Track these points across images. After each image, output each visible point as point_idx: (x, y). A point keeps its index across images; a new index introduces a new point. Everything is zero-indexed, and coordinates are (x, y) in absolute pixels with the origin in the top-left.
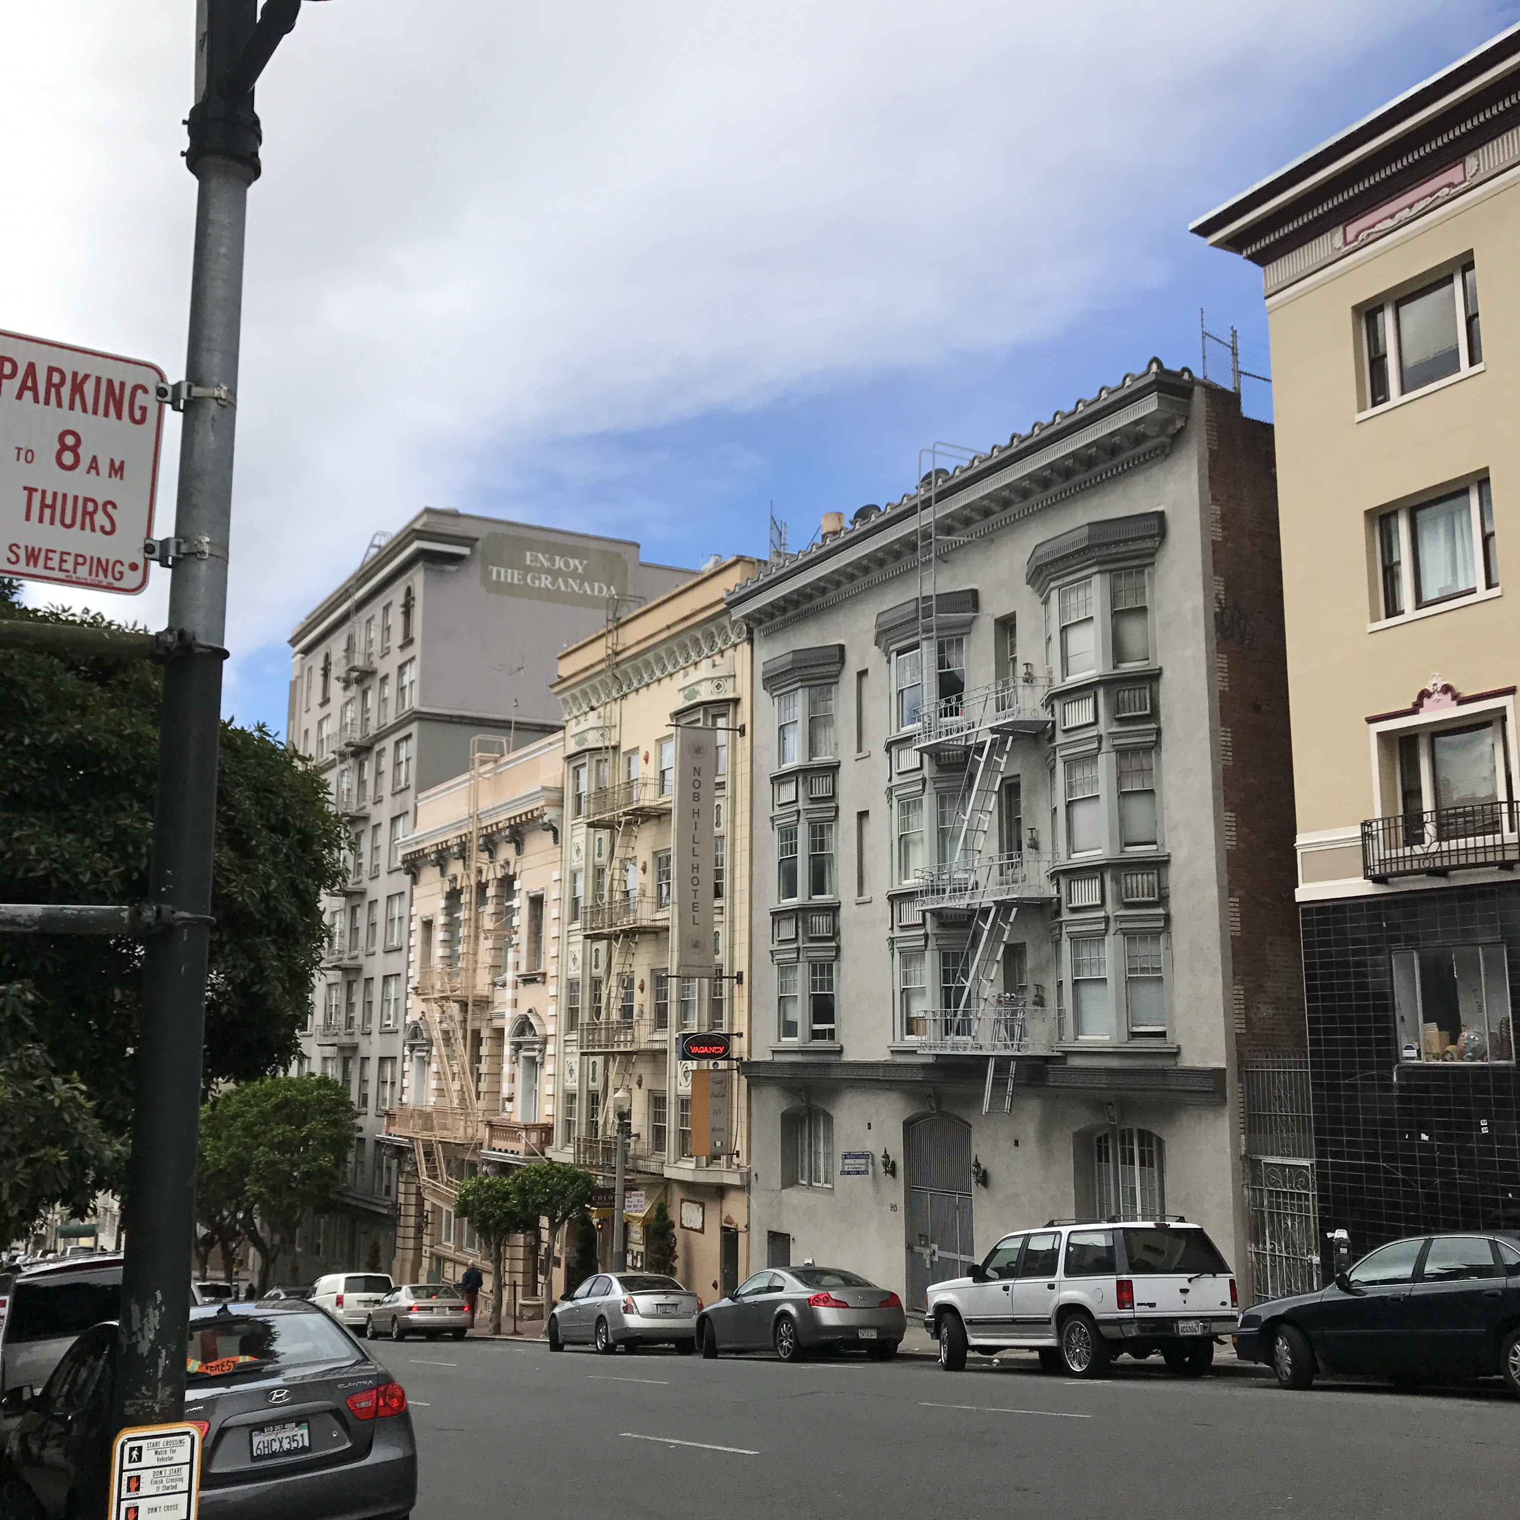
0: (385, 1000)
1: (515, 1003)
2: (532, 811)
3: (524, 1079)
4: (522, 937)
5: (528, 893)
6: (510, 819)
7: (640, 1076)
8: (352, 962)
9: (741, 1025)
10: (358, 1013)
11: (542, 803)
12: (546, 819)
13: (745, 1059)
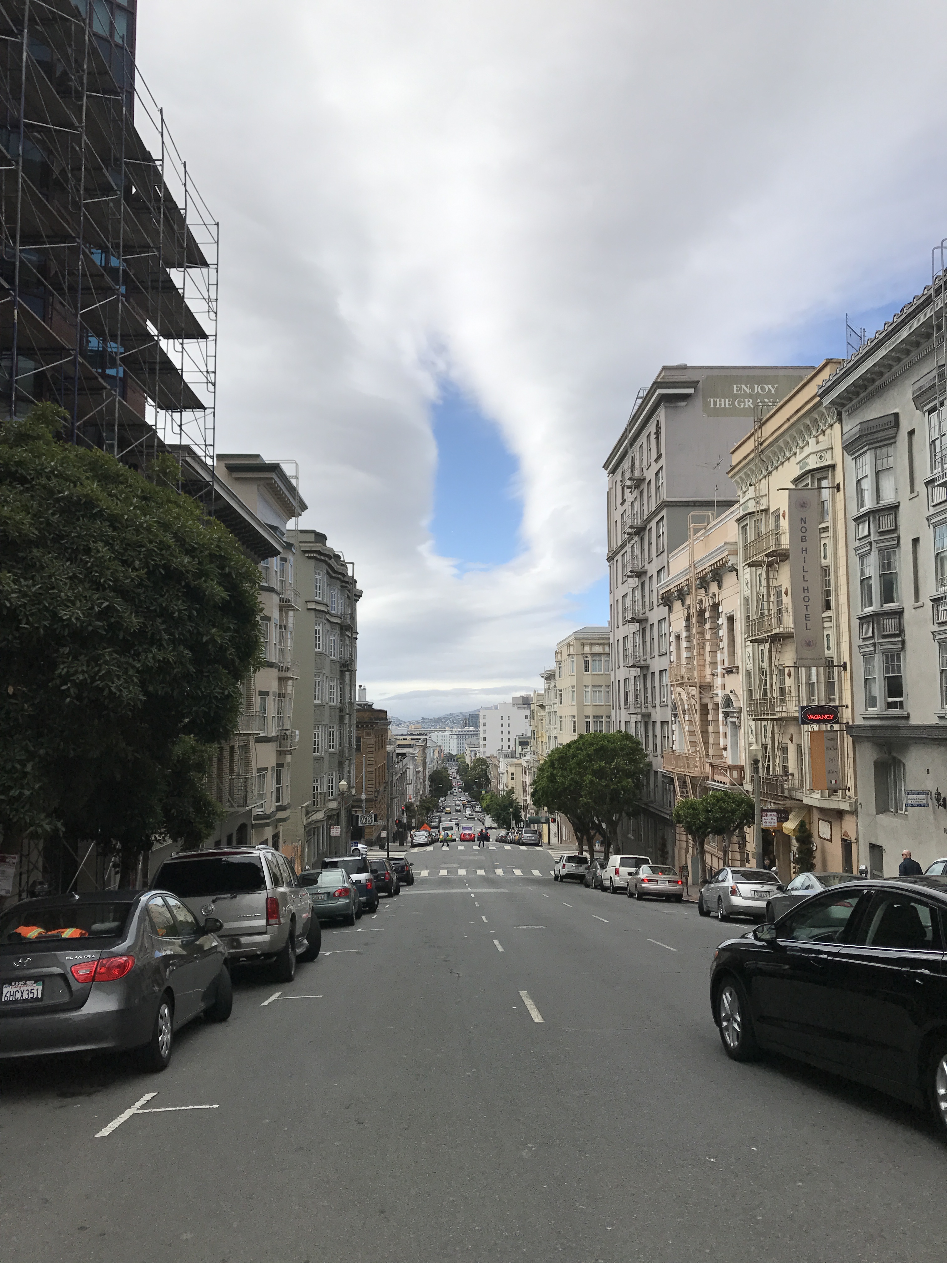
0: (661, 686)
1: (724, 687)
2: (722, 559)
3: (731, 737)
4: (724, 644)
5: (726, 614)
6: (711, 566)
7: (792, 735)
8: (645, 663)
9: (847, 700)
10: (649, 695)
11: (727, 553)
12: (730, 564)
13: (851, 723)
